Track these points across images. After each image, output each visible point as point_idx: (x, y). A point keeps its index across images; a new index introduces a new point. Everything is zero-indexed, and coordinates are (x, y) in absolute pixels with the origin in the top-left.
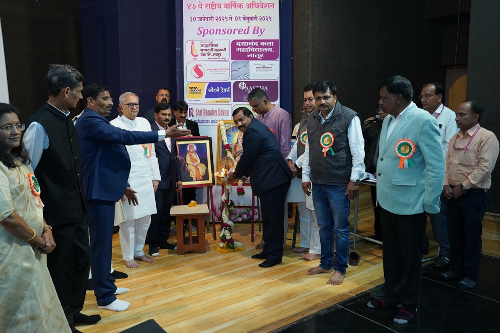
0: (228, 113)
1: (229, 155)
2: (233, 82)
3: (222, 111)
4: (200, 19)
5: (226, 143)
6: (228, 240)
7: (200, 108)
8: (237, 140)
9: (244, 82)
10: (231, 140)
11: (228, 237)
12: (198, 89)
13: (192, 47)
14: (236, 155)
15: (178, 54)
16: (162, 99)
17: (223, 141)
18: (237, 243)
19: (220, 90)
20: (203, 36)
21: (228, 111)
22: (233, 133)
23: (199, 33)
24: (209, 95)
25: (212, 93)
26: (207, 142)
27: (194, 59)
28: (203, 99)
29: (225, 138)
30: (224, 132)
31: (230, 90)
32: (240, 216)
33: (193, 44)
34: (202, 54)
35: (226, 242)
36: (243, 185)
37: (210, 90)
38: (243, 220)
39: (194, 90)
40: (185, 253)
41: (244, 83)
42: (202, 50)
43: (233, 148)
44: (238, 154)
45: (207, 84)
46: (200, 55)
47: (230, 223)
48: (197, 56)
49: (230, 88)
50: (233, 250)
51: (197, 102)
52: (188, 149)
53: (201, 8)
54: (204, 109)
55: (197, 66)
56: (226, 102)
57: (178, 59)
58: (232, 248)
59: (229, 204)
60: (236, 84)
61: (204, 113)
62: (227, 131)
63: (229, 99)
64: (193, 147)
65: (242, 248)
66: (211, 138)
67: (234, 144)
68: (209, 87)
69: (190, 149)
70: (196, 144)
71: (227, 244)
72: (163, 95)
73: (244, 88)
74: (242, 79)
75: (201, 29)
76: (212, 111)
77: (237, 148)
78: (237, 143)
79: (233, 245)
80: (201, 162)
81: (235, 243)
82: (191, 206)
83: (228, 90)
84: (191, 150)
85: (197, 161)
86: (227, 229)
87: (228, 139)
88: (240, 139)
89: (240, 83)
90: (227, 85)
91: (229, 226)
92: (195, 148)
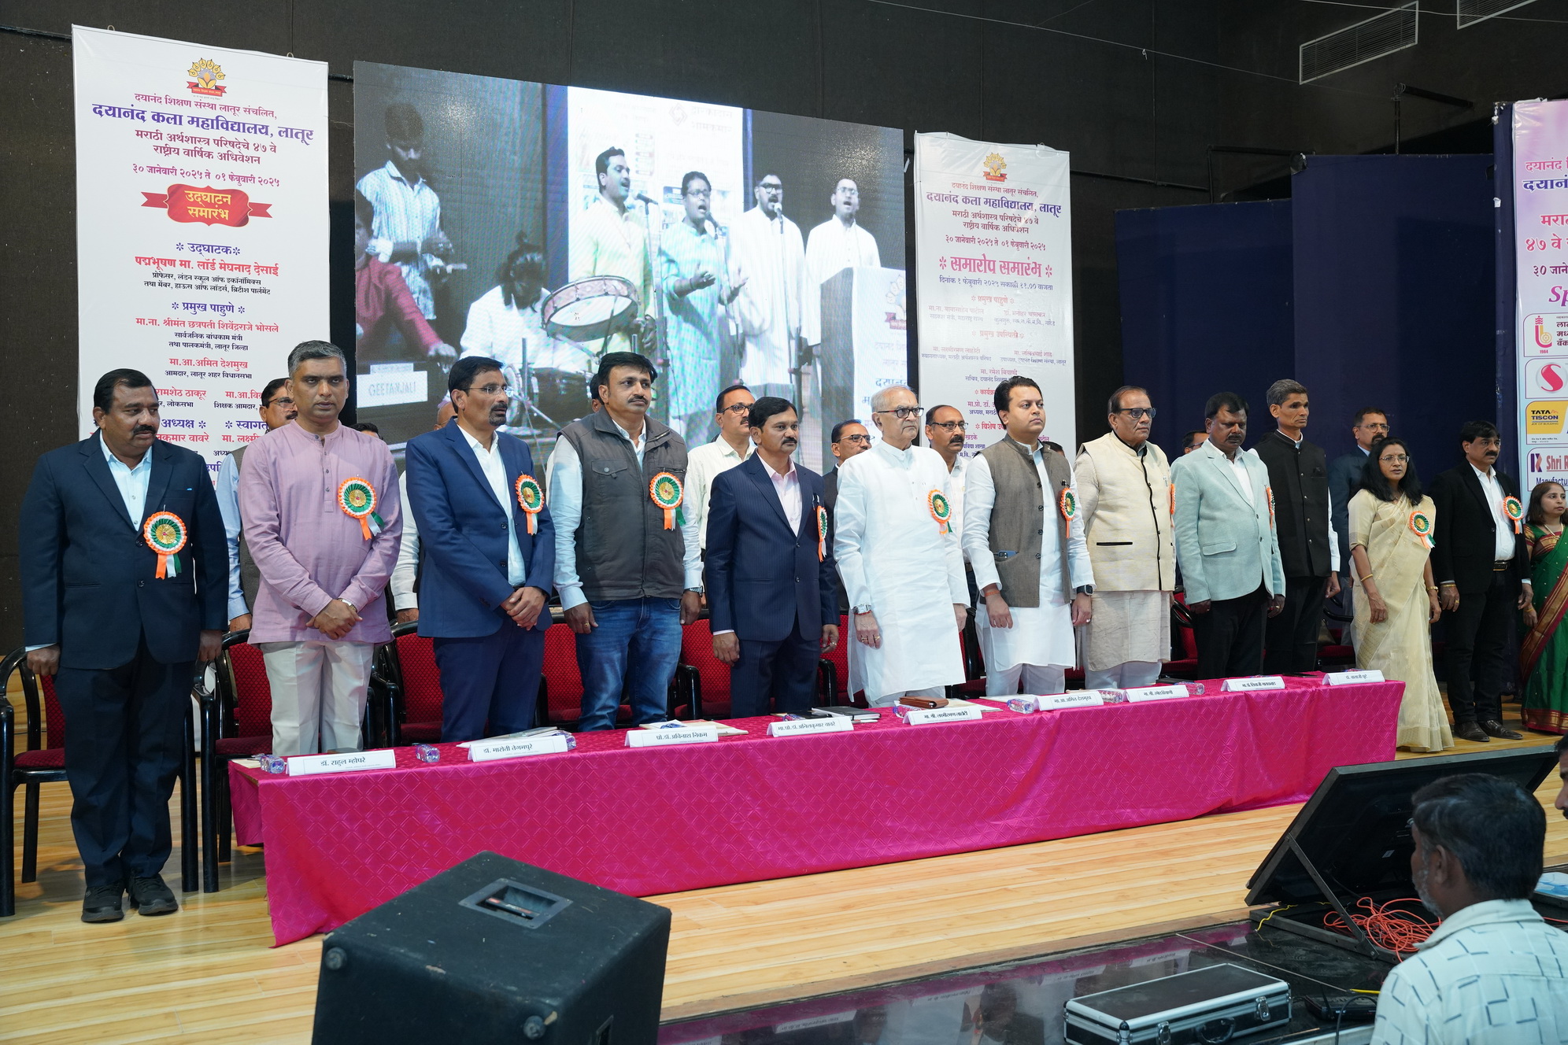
4: (1556, 269)
13: (1537, 327)
15: (1500, 344)
16: (1372, 435)
20: (1563, 304)
23: (1555, 298)
27: (1542, 352)
33: (1539, 321)
34: (1560, 343)
42: (1560, 333)
46: (1555, 344)
48: (1550, 345)
53: (1559, 246)
55: (1550, 366)
57: (1500, 353)
72: (1375, 425)
75: (1557, 290)
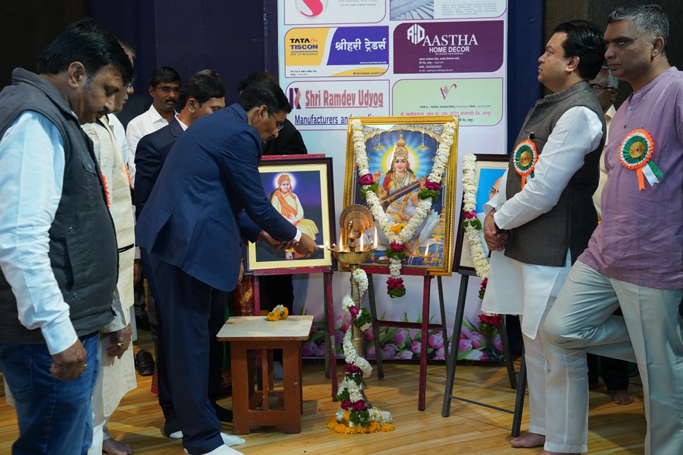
0: (381, 101)
1: (372, 198)
2: (393, 26)
3: (367, 95)
5: (364, 171)
6: (354, 404)
7: (316, 88)
8: (392, 165)
9: (421, 24)
10: (377, 165)
11: (355, 397)
12: (312, 43)
14: (388, 200)
17: (358, 168)
18: (377, 411)
19: (363, 45)
21: (381, 95)
22: (383, 148)
24: (336, 58)
25: (344, 52)
26: (322, 169)
28: (324, 68)
29: (362, 158)
30: (360, 146)
31: (387, 45)
32: (408, 347)
35: (350, 409)
36: (403, 271)
37: (339, 46)
38: (415, 355)
39: (302, 44)
40: (252, 431)
41: (420, 28)
43: (381, 182)
44: (393, 197)
45: (332, 32)
47: (362, 363)
49: (387, 41)
50: (365, 429)
51: (310, 74)
52: (276, 185)
54: (326, 92)
56: (376, 74)
58: (363, 424)
59: (358, 316)
60: (402, 30)
61: (326, 100)
62: (369, 143)
63: (384, 66)
64: (289, 180)
65: (389, 426)
66: (331, 159)
67: (384, 175)
68: (337, 38)
69: (280, 184)
70: (294, 173)
71: (351, 415)
73: (420, 40)
74: (416, 17)
76: (344, 95)
77: (391, 183)
78: (391, 171)
79: (367, 416)
80: (306, 216)
81: (371, 412)
82: (273, 318)
83: (382, 44)
84: (283, 187)
85: (296, 214)
86: (351, 378)
87: (370, 161)
88: (397, 162)
89: (412, 28)
90: (378, 33)
91: (358, 370)
92: (293, 182)
